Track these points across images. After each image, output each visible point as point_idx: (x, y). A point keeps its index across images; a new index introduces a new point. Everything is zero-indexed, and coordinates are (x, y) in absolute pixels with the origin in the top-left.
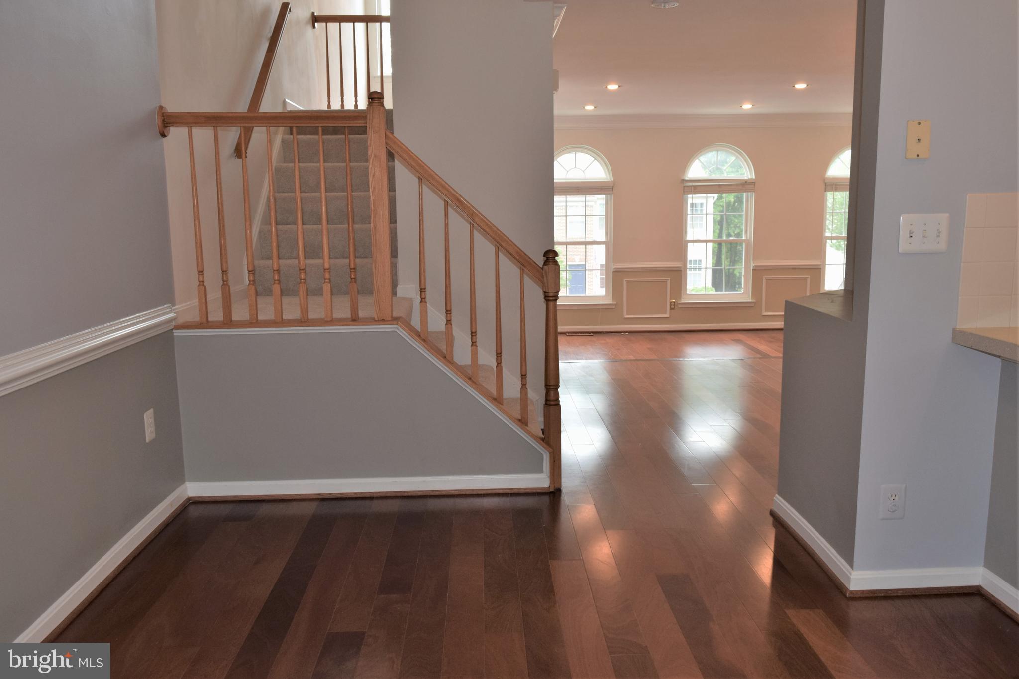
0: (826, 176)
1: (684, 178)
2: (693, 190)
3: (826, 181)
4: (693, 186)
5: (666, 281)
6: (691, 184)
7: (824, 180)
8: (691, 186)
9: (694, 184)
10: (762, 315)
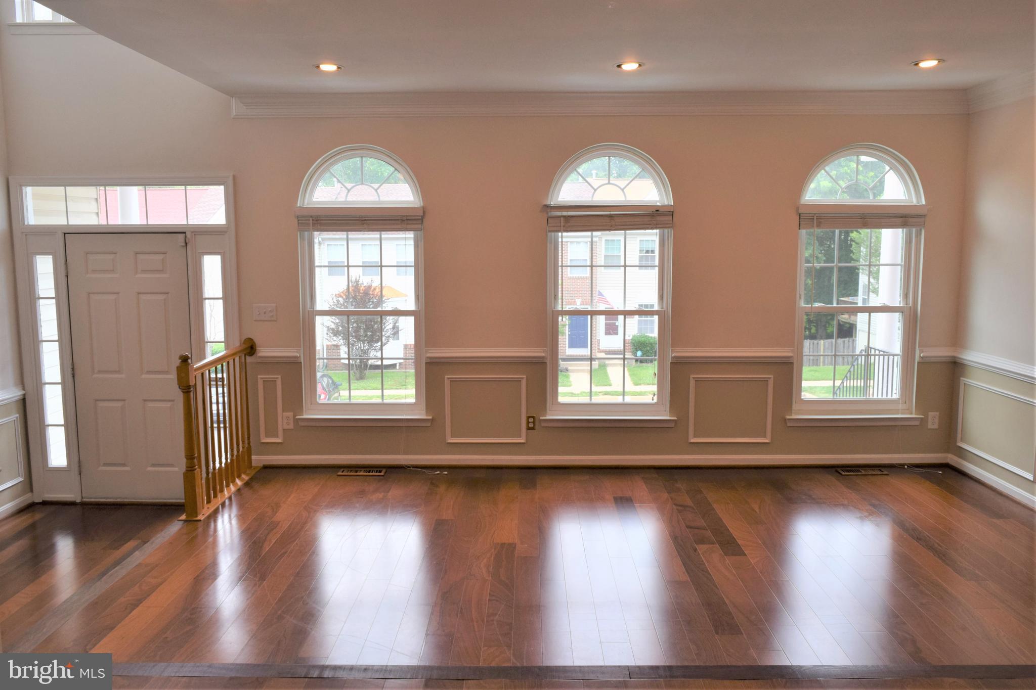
0: (803, 202)
1: (548, 203)
2: (562, 224)
3: (800, 212)
4: (564, 217)
5: (519, 381)
6: (559, 213)
7: (798, 209)
8: (559, 217)
9: (565, 213)
10: (689, 442)
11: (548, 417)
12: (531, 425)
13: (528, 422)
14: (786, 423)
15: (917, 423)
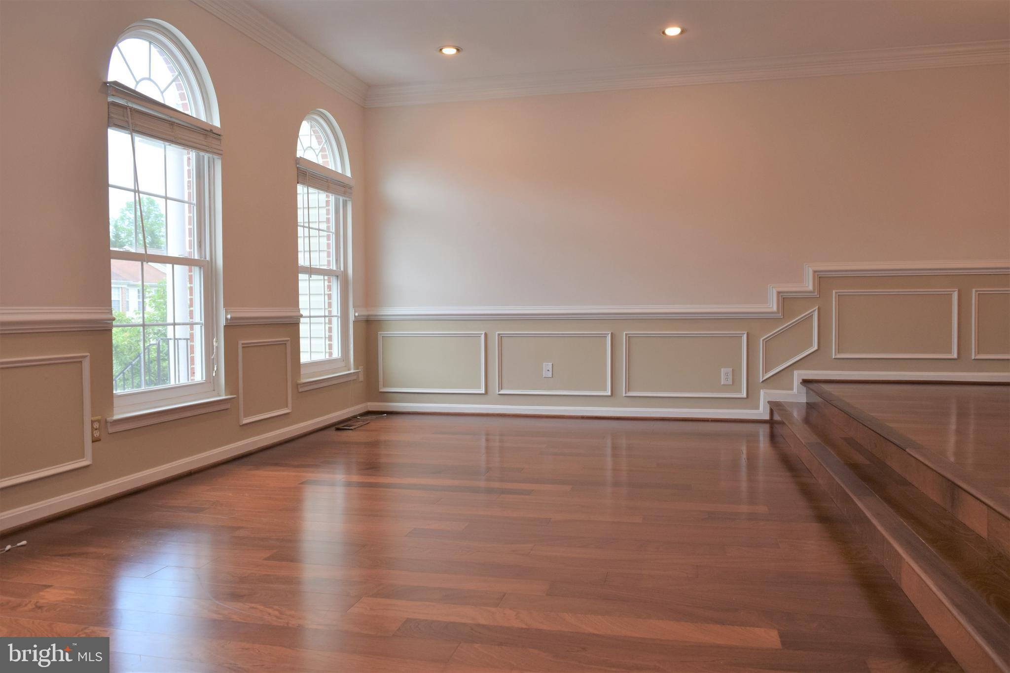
3: (298, 165)
4: (129, 109)
5: (80, 362)
6: (123, 102)
9: (128, 104)
10: (241, 424)
11: (116, 417)
12: (97, 434)
13: (93, 429)
14: (298, 388)
15: (354, 377)
